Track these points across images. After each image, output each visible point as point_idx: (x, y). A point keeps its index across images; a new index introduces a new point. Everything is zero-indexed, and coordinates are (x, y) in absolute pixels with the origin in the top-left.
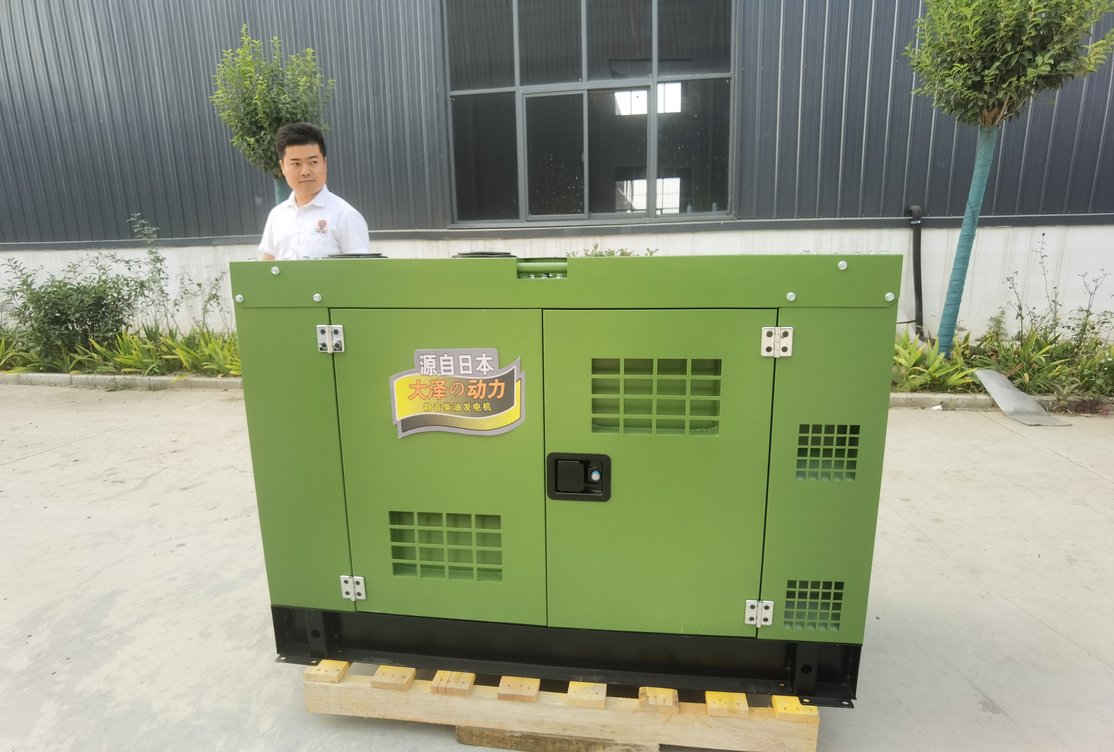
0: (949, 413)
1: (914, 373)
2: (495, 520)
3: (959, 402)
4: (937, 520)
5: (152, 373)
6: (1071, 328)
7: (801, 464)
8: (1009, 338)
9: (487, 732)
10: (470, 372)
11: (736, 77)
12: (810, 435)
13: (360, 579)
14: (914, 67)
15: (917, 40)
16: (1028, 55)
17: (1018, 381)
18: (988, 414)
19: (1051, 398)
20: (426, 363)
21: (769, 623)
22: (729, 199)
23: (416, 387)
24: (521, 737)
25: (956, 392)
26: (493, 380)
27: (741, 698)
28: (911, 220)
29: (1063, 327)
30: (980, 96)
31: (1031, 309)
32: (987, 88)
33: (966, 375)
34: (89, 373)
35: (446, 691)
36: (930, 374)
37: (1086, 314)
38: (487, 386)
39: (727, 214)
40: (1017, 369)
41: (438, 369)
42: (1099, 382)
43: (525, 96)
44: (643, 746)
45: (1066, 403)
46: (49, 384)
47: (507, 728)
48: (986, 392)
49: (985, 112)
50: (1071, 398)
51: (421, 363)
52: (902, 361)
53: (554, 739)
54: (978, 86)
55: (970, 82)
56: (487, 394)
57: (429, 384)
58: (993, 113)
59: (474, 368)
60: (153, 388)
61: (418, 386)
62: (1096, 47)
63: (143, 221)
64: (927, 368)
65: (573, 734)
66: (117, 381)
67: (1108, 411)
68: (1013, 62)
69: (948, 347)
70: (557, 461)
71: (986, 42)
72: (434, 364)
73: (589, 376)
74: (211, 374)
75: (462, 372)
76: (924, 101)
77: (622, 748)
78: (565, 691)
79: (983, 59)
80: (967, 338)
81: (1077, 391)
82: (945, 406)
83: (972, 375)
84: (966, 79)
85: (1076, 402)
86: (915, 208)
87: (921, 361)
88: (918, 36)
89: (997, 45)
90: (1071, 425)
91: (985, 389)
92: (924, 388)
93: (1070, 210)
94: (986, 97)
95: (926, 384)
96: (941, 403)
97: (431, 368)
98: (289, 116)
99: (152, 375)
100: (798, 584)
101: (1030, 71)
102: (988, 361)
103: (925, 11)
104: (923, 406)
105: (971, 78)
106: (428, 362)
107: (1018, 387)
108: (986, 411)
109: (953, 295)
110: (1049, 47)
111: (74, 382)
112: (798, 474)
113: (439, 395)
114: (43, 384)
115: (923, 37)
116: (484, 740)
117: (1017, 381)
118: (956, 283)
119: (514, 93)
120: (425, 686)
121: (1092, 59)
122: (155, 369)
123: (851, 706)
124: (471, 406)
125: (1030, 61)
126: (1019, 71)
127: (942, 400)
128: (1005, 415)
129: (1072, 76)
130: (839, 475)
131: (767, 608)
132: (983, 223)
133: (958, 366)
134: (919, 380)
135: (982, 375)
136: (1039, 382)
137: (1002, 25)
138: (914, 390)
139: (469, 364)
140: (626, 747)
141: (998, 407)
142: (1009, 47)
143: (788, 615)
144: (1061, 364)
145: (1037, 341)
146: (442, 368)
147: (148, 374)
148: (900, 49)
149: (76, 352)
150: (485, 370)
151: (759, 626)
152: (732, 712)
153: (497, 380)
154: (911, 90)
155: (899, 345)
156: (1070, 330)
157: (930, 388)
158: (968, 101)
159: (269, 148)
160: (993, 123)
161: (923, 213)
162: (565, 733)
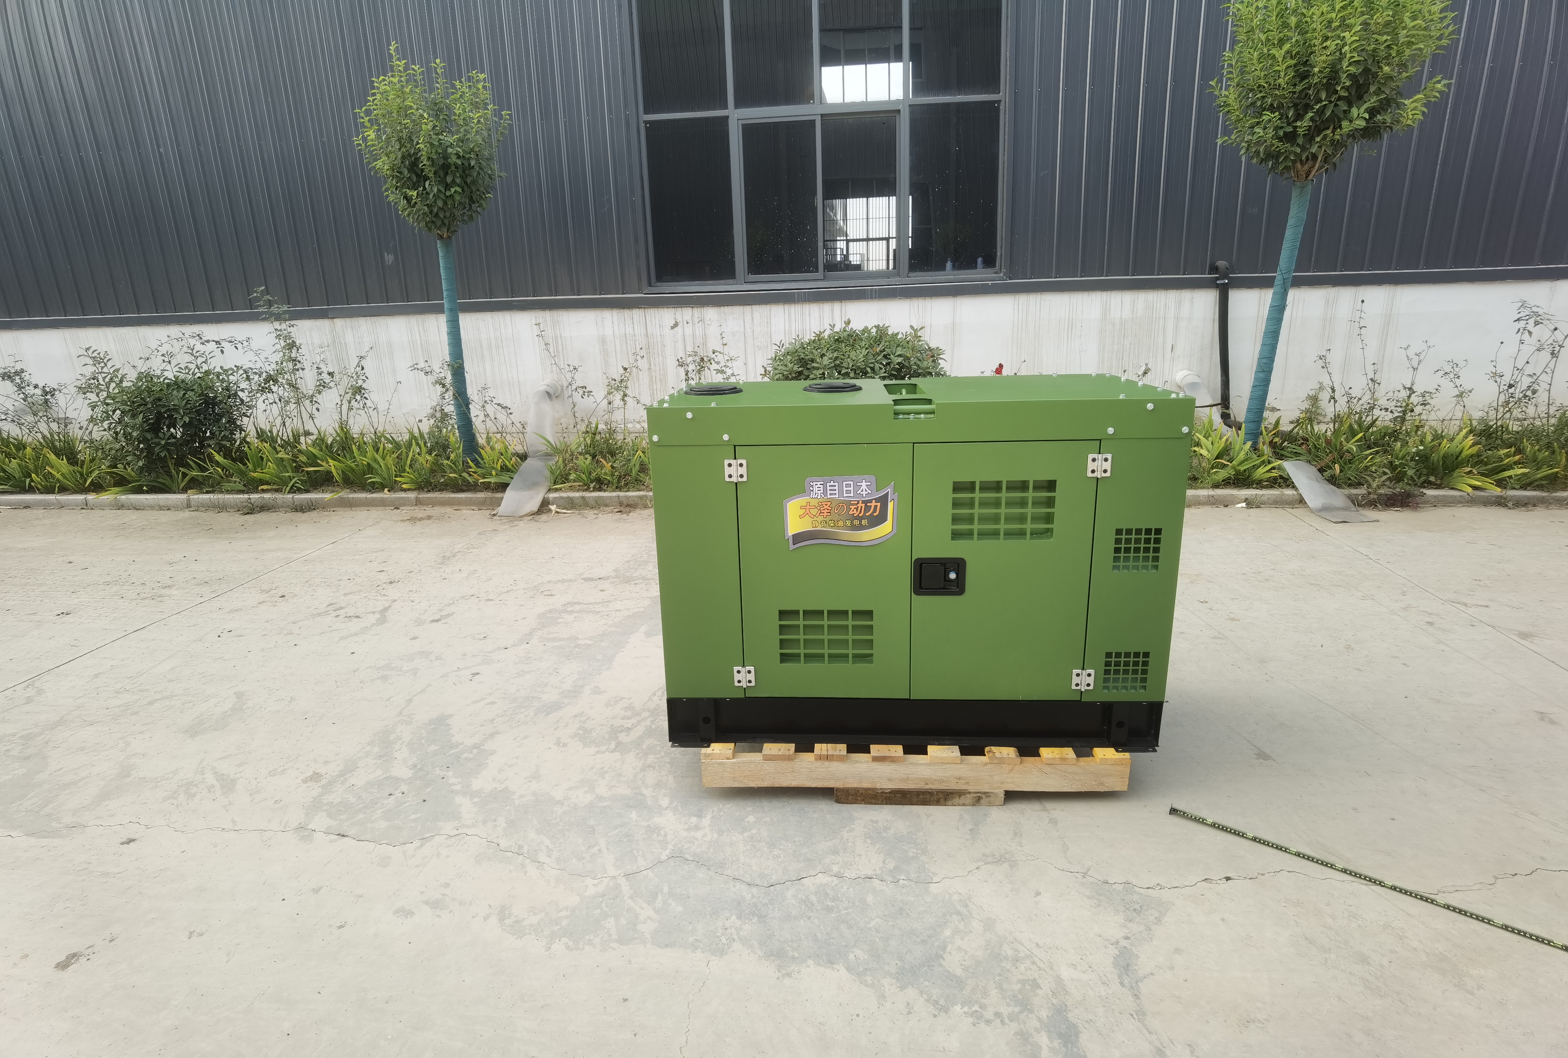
0: (1254, 511)
1: (1216, 467)
2: (869, 614)
3: (1265, 498)
4: (1233, 620)
5: (294, 490)
6: (1389, 410)
7: (1116, 559)
8: (1328, 419)
9: (861, 791)
10: (852, 495)
11: (1007, 100)
12: (1124, 537)
13: (752, 669)
14: (1221, 106)
15: (1225, 79)
16: (1343, 106)
17: (1328, 473)
18: (1295, 511)
19: (1361, 491)
20: (816, 488)
21: (1091, 688)
22: (998, 254)
23: (806, 508)
24: (890, 793)
25: (1262, 487)
26: (870, 501)
27: (1069, 752)
28: (1217, 279)
29: (1381, 410)
30: (1293, 149)
31: (1347, 389)
32: (1300, 141)
33: (1273, 468)
34: (207, 492)
35: (827, 758)
36: (1233, 467)
37: (1408, 392)
38: (866, 505)
39: (995, 273)
40: (1327, 459)
41: (825, 492)
42: (1410, 472)
43: (741, 122)
44: (992, 793)
45: (1376, 497)
46: (161, 508)
47: (878, 786)
48: (1294, 487)
49: (1299, 165)
50: (1381, 491)
51: (811, 489)
52: (1204, 452)
53: (918, 792)
54: (1291, 137)
55: (1281, 133)
56: (865, 513)
57: (817, 505)
58: (1306, 167)
59: (855, 491)
60: (300, 508)
61: (808, 507)
62: (1412, 102)
63: (269, 297)
64: (1231, 461)
65: (933, 787)
66: (252, 501)
67: (1417, 504)
68: (1328, 113)
69: (1254, 435)
70: (921, 564)
71: (1299, 88)
72: (822, 489)
73: (950, 496)
74: (371, 489)
75: (845, 495)
76: (1231, 152)
77: (975, 795)
78: (925, 753)
79: (1295, 105)
80: (1277, 423)
81: (1388, 483)
82: (1250, 504)
83: (1279, 468)
84: (1277, 128)
85: (1386, 495)
86: (1221, 264)
87: (1225, 452)
88: (1225, 74)
89: (1311, 92)
90: (1378, 521)
91: (1293, 483)
92: (1227, 483)
93: (1399, 266)
94: (1298, 150)
95: (1229, 478)
96: (1246, 500)
97: (819, 492)
98: (459, 162)
99: (295, 492)
100: (1114, 654)
101: (1345, 124)
102: (1299, 450)
103: (1234, 42)
104: (1226, 504)
105: (1282, 128)
106: (817, 487)
107: (1328, 480)
108: (1293, 508)
109: (1262, 375)
110: (1366, 97)
111: (192, 504)
112: (1115, 567)
113: (825, 514)
114: (152, 507)
115: (1230, 76)
116: (859, 798)
117: (1326, 473)
118: (1264, 361)
119: (726, 118)
120: (807, 757)
121: (1410, 113)
122: (297, 485)
123: (1156, 751)
124: (852, 522)
125: (1345, 112)
126: (1335, 122)
127: (1247, 497)
128: (1312, 512)
129: (1391, 128)
130: (1146, 567)
131: (1089, 675)
132: (1298, 283)
133: (1265, 457)
134: (1222, 474)
135: (1291, 467)
136: (1350, 474)
137: (1316, 70)
138: (1216, 486)
139: (852, 489)
140: (978, 795)
141: (1306, 503)
142: (1323, 96)
143: (1106, 680)
144: (1371, 454)
145: (1351, 426)
146: (829, 492)
147: (289, 492)
148: (1204, 84)
149: (188, 466)
150: (864, 493)
151: (1083, 690)
152: (1063, 759)
153: (874, 501)
154: (1216, 138)
155: (1200, 433)
156: (1388, 413)
157: (1234, 484)
158: (1279, 154)
159: (435, 202)
160: (1307, 177)
161: (1231, 269)
162: (927, 787)
